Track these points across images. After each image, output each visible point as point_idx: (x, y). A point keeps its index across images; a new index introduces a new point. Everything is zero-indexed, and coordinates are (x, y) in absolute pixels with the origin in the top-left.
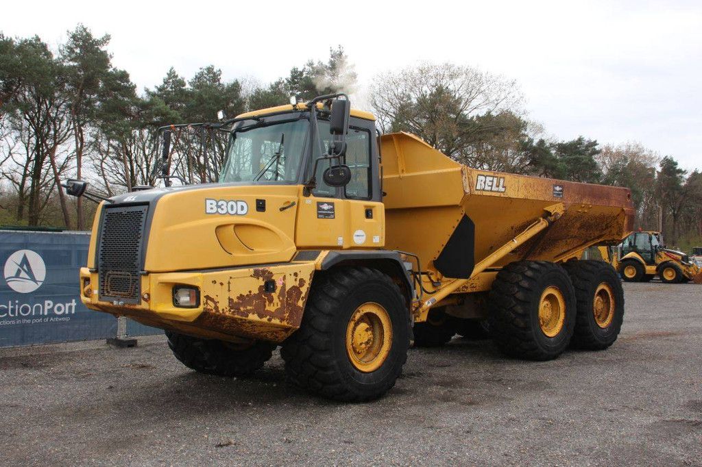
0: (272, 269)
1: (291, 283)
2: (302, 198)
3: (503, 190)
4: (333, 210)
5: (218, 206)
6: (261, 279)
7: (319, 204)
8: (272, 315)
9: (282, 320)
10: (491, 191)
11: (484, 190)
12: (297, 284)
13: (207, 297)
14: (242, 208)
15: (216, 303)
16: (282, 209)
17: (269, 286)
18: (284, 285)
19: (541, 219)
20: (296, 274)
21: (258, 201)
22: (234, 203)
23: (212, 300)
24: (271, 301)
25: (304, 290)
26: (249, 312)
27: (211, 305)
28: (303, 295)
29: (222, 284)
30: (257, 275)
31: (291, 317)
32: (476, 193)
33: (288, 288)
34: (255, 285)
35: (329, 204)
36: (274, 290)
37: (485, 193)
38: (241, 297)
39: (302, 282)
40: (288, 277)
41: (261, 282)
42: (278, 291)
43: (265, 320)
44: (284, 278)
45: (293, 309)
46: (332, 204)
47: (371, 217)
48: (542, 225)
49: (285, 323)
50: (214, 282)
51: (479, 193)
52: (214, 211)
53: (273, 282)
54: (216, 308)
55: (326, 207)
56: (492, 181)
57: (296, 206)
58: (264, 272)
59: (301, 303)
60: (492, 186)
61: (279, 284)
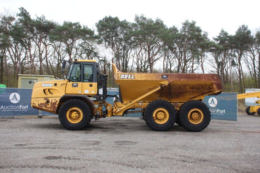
0: (49, 98)
1: (54, 101)
2: (68, 82)
3: (134, 78)
4: (78, 85)
5: (45, 85)
6: (46, 100)
7: (73, 84)
8: (49, 108)
9: (51, 109)
10: (127, 78)
11: (124, 78)
12: (55, 102)
13: (33, 103)
14: (51, 85)
15: (35, 104)
16: (61, 85)
17: (48, 102)
18: (52, 102)
20: (55, 100)
21: (55, 84)
22: (49, 85)
23: (34, 104)
24: (48, 105)
25: (57, 103)
26: (43, 107)
27: (34, 105)
28: (57, 104)
29: (36, 101)
30: (45, 99)
31: (53, 109)
32: (120, 79)
33: (53, 102)
34: (44, 101)
35: (76, 84)
36: (49, 103)
37: (124, 79)
38: (41, 104)
39: (57, 101)
40: (53, 100)
41: (46, 101)
42: (50, 103)
43: (47, 109)
44: (52, 100)
45: (54, 107)
46: (77, 84)
47: (92, 86)
48: (159, 88)
49: (52, 110)
50: (35, 100)
51: (122, 79)
52: (44, 86)
53: (49, 101)
54: (35, 105)
55: (75, 84)
56: (128, 76)
57: (66, 85)
58: (47, 99)
59: (56, 106)
60: (128, 77)
61: (50, 101)
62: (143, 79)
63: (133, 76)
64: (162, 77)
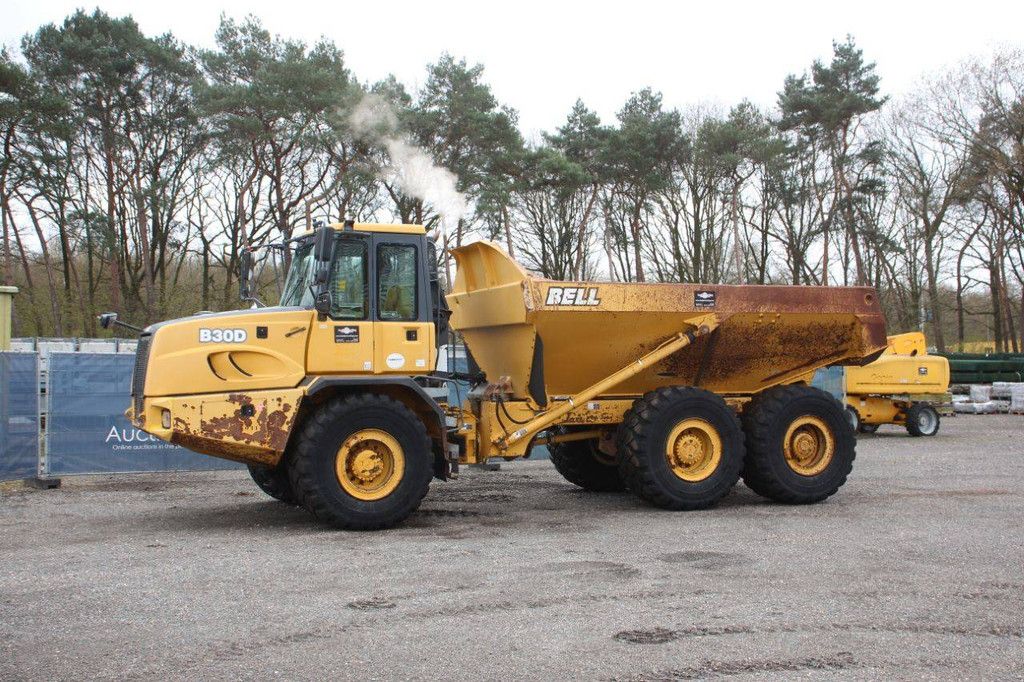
0: (249, 394)
1: (272, 408)
2: (316, 322)
3: (596, 302)
4: (357, 333)
5: (212, 335)
6: (237, 403)
7: (337, 328)
8: (250, 438)
9: (263, 442)
10: (573, 305)
11: (560, 304)
12: (281, 408)
13: (178, 419)
14: (240, 336)
15: (186, 425)
16: (289, 335)
17: (247, 410)
18: (264, 411)
19: (681, 334)
20: (279, 400)
21: (259, 329)
22: (231, 333)
23: (183, 422)
24: (249, 424)
25: (290, 415)
26: (224, 434)
27: (181, 427)
28: (289, 419)
29: (193, 408)
30: (232, 400)
31: (273, 440)
32: (547, 308)
33: (269, 412)
34: (231, 410)
35: (351, 327)
36: (252, 414)
37: (561, 308)
38: (215, 420)
39: (287, 407)
40: (269, 402)
41: (238, 406)
42: (257, 415)
43: (243, 442)
44: (265, 403)
45: (276, 434)
46: (357, 328)
47: (415, 339)
48: (684, 341)
49: (266, 446)
50: (186, 406)
51: (552, 308)
52: (209, 338)
53: (252, 407)
54: (187, 429)
55: (347, 331)
56: (576, 294)
57: (307, 331)
58: (241, 397)
59: (285, 428)
60: (575, 299)
61: (259, 409)
62: (629, 308)
63: (593, 293)
64: (697, 297)
